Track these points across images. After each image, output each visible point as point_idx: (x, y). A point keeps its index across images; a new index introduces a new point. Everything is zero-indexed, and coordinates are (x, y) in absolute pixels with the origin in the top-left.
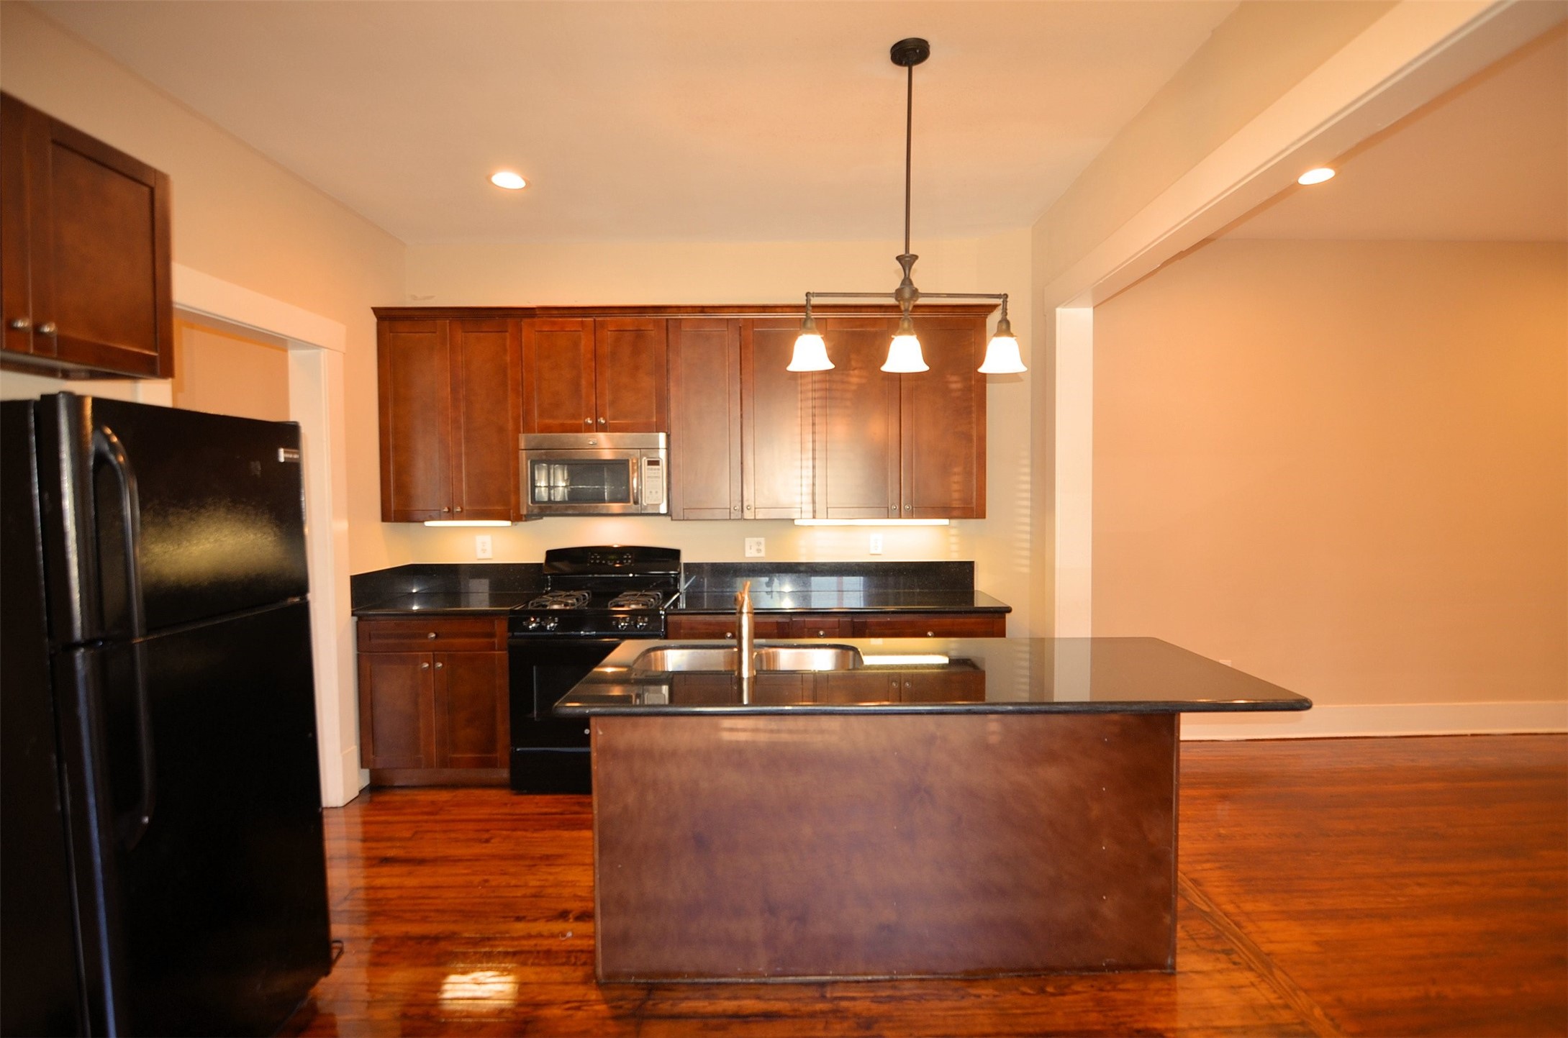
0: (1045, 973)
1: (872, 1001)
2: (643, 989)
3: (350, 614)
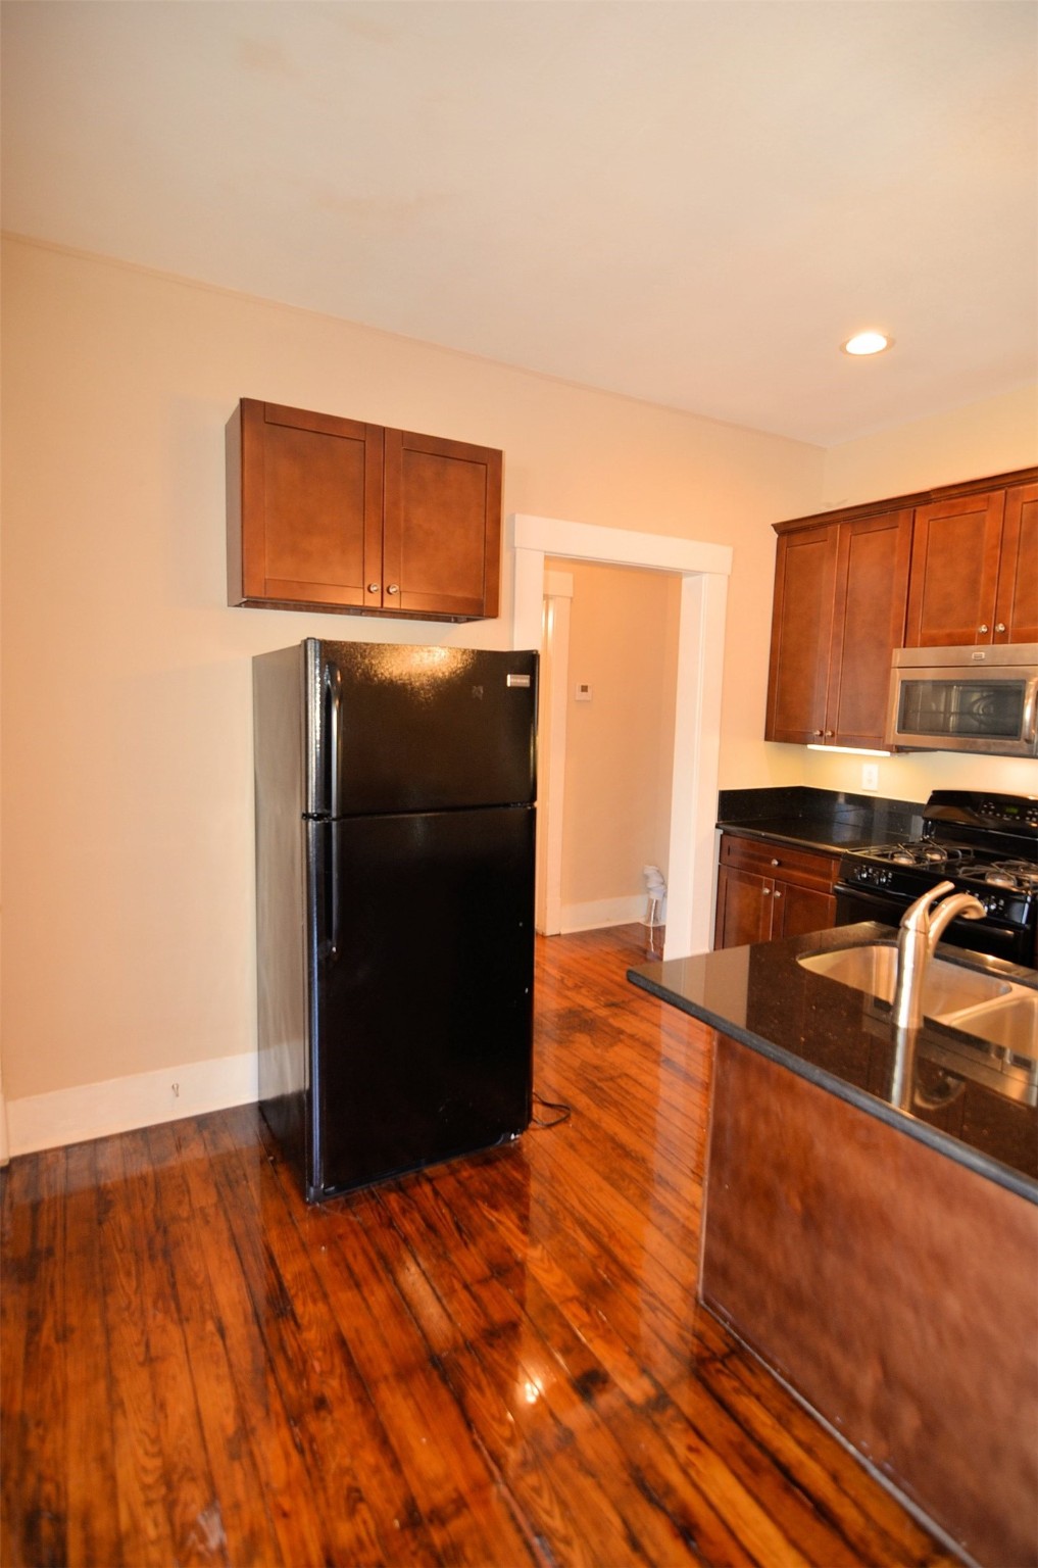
2: (727, 1345)
3: (714, 826)
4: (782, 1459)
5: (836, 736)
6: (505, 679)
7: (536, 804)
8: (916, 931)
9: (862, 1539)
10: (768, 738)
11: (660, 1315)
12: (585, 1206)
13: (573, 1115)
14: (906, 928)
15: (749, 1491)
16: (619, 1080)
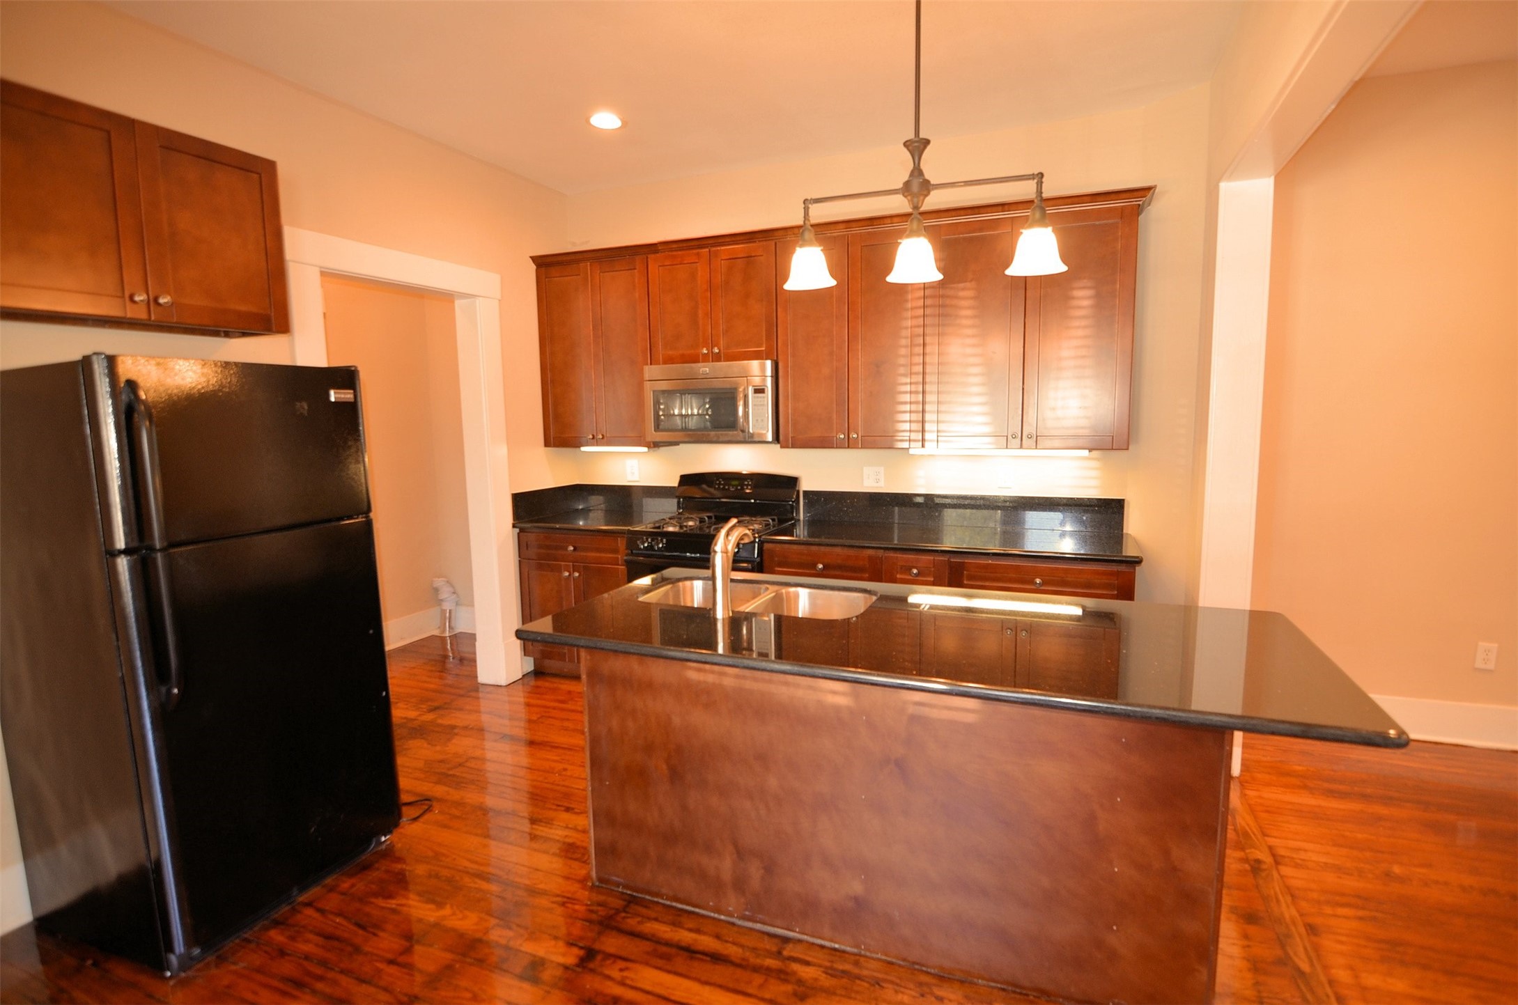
0: (1035, 994)
1: (826, 973)
2: (624, 900)
3: (511, 526)
4: (683, 944)
5: (605, 438)
6: (328, 396)
7: (372, 515)
8: (722, 552)
9: (743, 959)
10: (547, 444)
11: (570, 905)
12: (476, 863)
13: (434, 804)
14: (715, 552)
15: (669, 972)
16: (468, 764)
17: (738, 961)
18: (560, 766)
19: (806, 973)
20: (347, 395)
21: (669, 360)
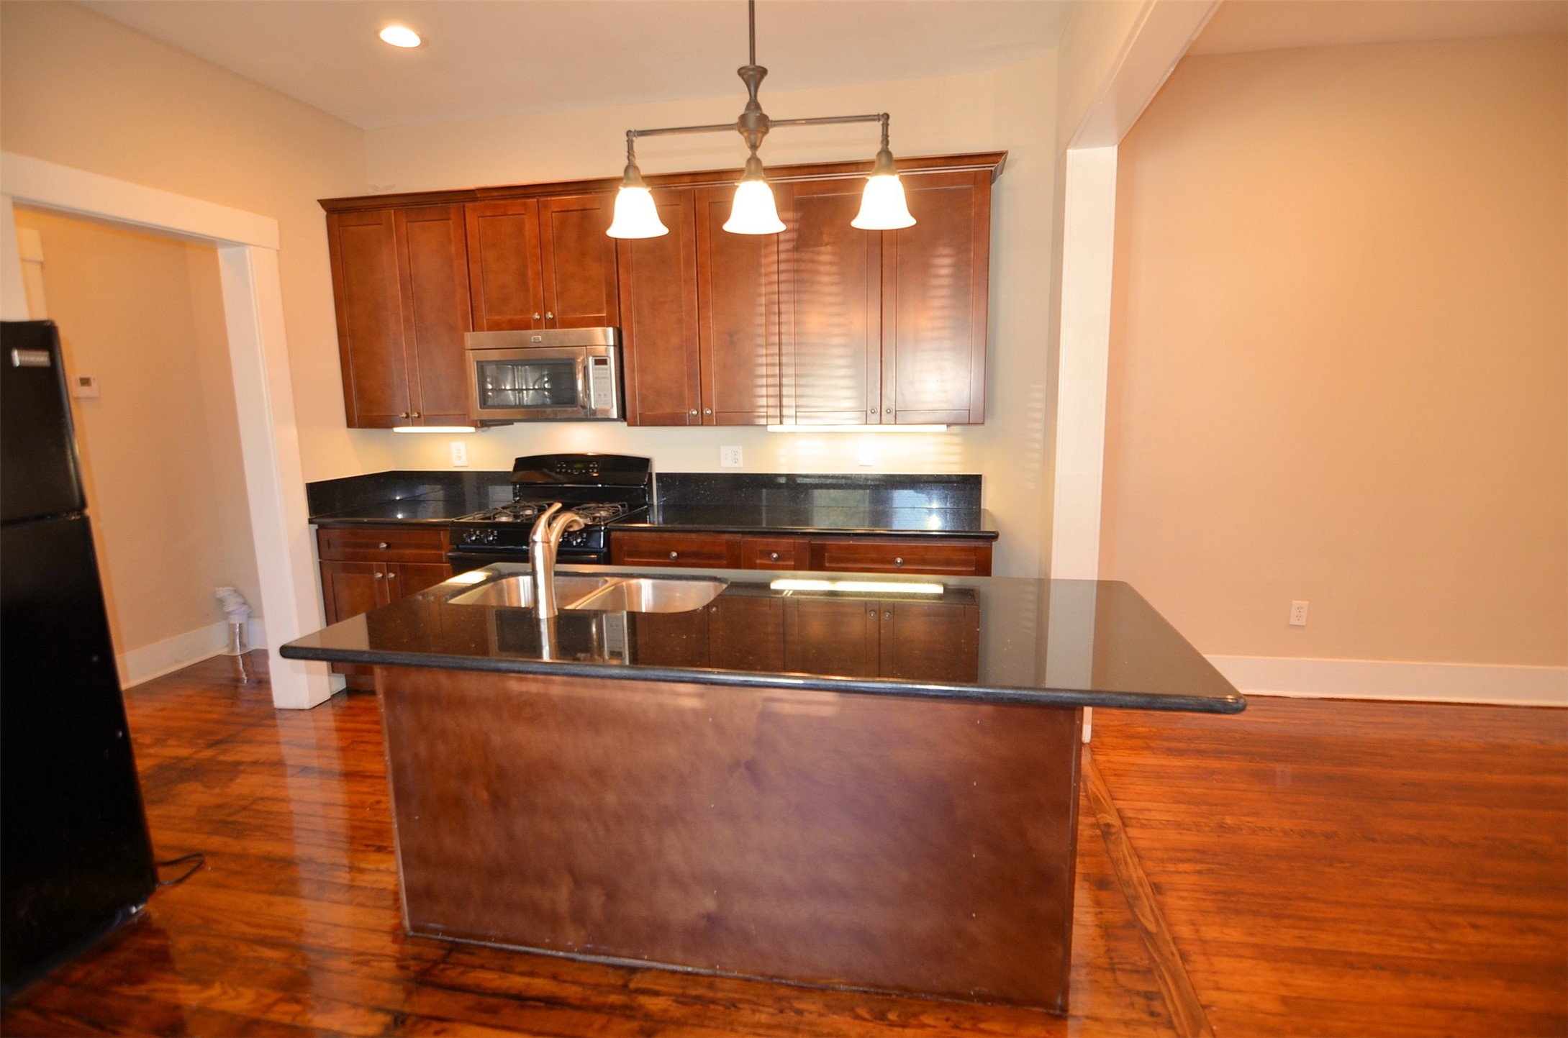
0: (897, 992)
1: (677, 1002)
2: (445, 949)
3: (307, 521)
4: (513, 992)
5: (422, 417)
6: (9, 359)
7: (88, 512)
8: (543, 542)
9: (583, 999)
10: (350, 424)
11: (376, 964)
12: (258, 926)
13: (207, 859)
14: (534, 542)
15: (495, 1027)
16: (255, 807)
17: (578, 1003)
18: (373, 799)
19: (655, 1004)
20: (40, 358)
21: (495, 326)
